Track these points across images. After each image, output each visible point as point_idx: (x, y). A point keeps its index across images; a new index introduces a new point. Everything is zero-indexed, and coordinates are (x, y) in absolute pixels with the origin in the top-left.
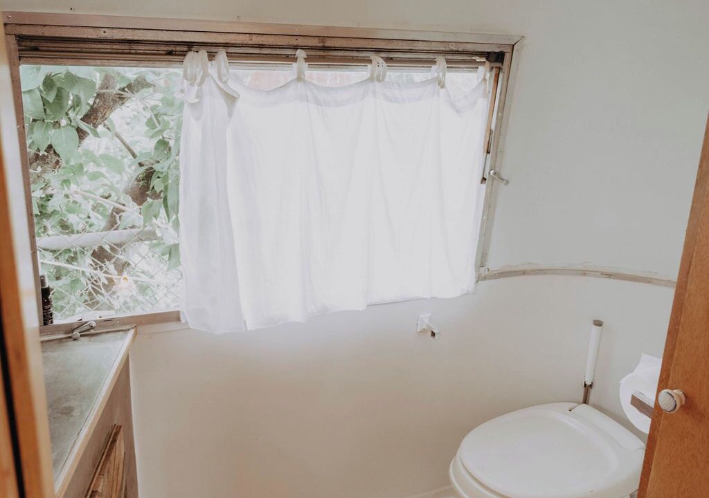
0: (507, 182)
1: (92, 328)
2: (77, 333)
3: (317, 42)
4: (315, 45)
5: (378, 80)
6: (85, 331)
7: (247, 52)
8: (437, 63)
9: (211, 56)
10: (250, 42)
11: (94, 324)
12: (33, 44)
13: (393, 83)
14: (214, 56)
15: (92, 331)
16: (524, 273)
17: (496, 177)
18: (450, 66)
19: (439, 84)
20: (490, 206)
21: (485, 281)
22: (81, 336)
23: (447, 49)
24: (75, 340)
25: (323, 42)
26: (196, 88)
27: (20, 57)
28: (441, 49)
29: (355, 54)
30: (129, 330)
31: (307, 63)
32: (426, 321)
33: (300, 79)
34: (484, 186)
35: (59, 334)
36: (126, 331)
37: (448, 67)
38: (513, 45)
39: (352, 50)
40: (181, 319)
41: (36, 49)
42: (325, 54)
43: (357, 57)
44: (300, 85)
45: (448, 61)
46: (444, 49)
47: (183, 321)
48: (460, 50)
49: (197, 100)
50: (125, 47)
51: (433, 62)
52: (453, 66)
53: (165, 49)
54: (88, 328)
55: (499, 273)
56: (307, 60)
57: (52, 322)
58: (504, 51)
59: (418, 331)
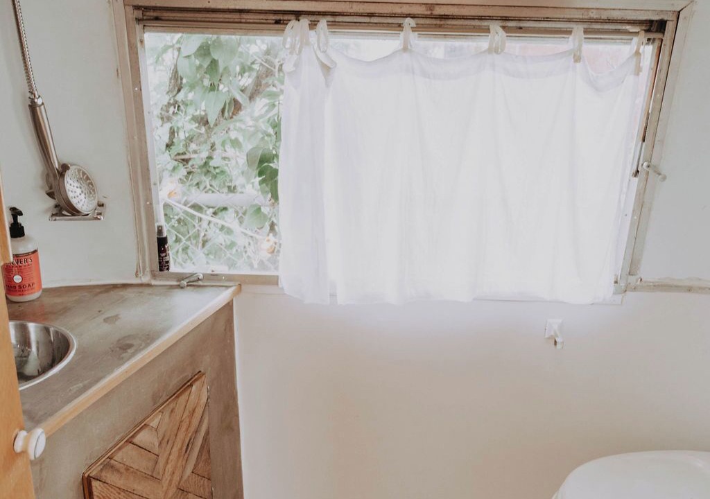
0: (664, 178)
1: (199, 279)
2: (184, 283)
3: (424, 9)
4: (422, 13)
5: (496, 52)
6: (193, 282)
7: (355, 20)
8: (573, 34)
9: (313, 25)
10: (351, 11)
11: (201, 276)
12: (155, 14)
13: (517, 57)
14: (316, 25)
15: (200, 283)
16: (690, 289)
17: (650, 170)
18: (587, 36)
19: (574, 57)
20: (642, 205)
21: (635, 293)
22: (187, 286)
23: (586, 17)
24: (182, 288)
25: (431, 10)
26: (295, 57)
27: (144, 26)
28: (577, 17)
29: (477, 23)
30: (230, 287)
31: (416, 33)
32: (556, 327)
33: (405, 49)
34: (636, 179)
35: (172, 281)
36: (227, 287)
37: (585, 38)
38: (679, 12)
39: (473, 18)
40: (279, 283)
41: (157, 19)
42: (442, 22)
43: (479, 26)
44: (406, 55)
45: (586, 32)
46: (581, 17)
47: (280, 286)
48: (603, 18)
49: (294, 69)
50: (236, 16)
51: (569, 32)
52: (602, 37)
53: (274, 18)
54: (196, 278)
55: (654, 286)
56: (414, 29)
57: (168, 269)
58: (666, 19)
59: (546, 336)
